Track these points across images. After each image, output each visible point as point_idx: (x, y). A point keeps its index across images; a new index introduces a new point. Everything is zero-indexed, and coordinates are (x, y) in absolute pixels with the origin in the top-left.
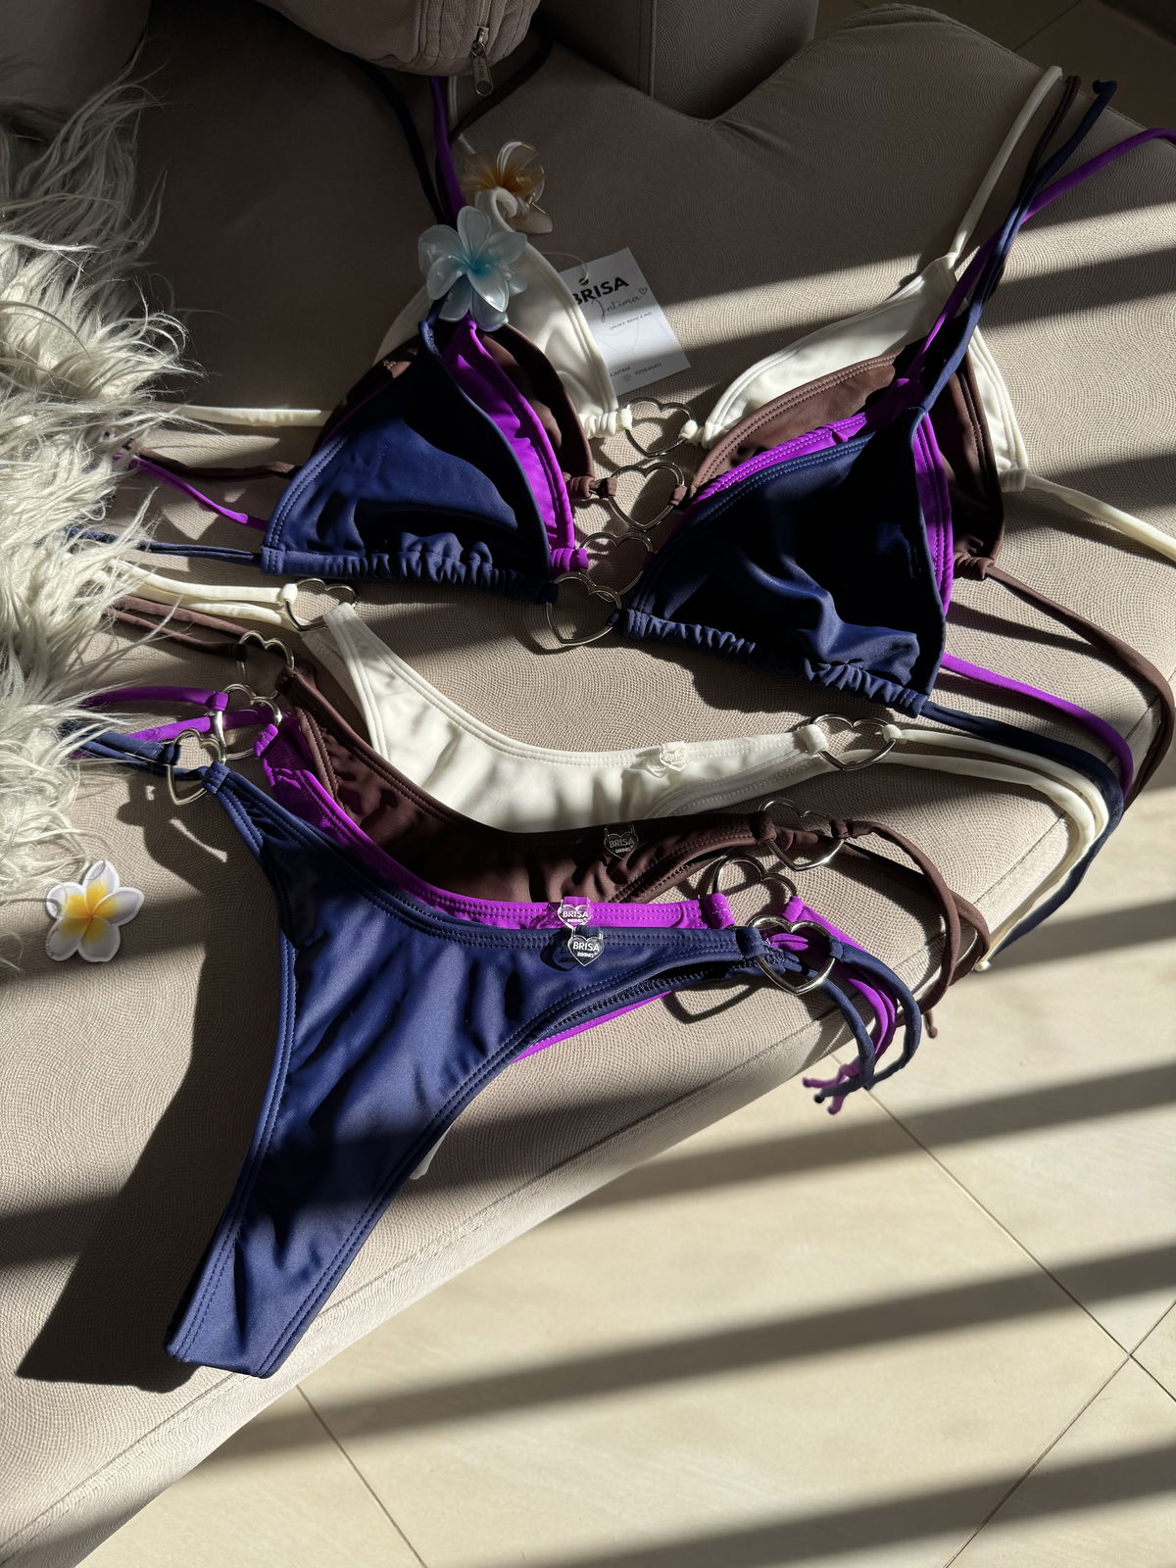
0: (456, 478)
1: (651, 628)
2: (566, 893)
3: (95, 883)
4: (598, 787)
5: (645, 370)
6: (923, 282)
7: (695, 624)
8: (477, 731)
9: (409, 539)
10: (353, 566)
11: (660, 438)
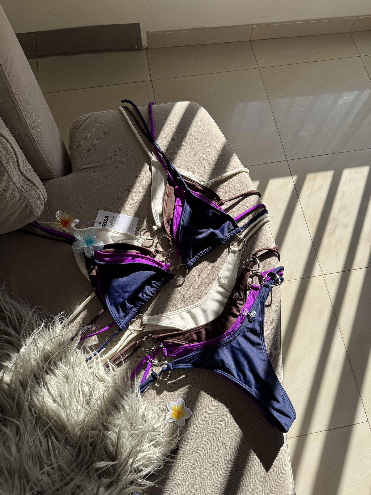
0: (137, 277)
1: (193, 263)
2: (239, 311)
3: (171, 408)
4: (219, 293)
5: (133, 226)
6: (154, 167)
7: (197, 254)
8: (192, 308)
9: (140, 295)
10: (136, 310)
11: (150, 234)
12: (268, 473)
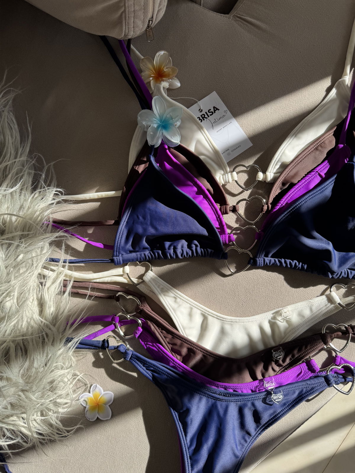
0: (181, 220)
1: (265, 264)
2: (263, 375)
3: (94, 392)
4: (262, 329)
5: (235, 149)
6: (336, 91)
7: (281, 259)
8: (213, 315)
9: (167, 244)
10: (148, 256)
11: (247, 180)
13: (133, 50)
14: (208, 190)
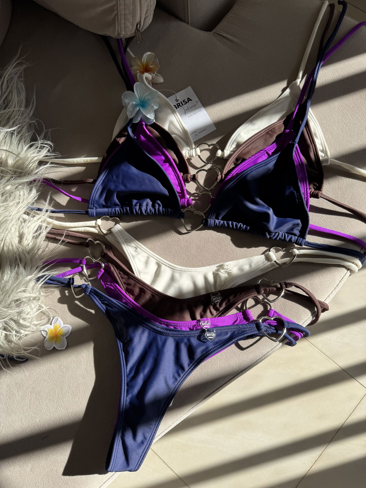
0: (147, 181)
1: (215, 224)
2: (202, 317)
3: (55, 325)
4: (206, 279)
5: (202, 132)
6: (289, 90)
7: (229, 221)
8: (166, 264)
9: (135, 202)
10: (118, 211)
11: (209, 156)
12: (63, 476)
13: (128, 52)
14: (174, 160)
